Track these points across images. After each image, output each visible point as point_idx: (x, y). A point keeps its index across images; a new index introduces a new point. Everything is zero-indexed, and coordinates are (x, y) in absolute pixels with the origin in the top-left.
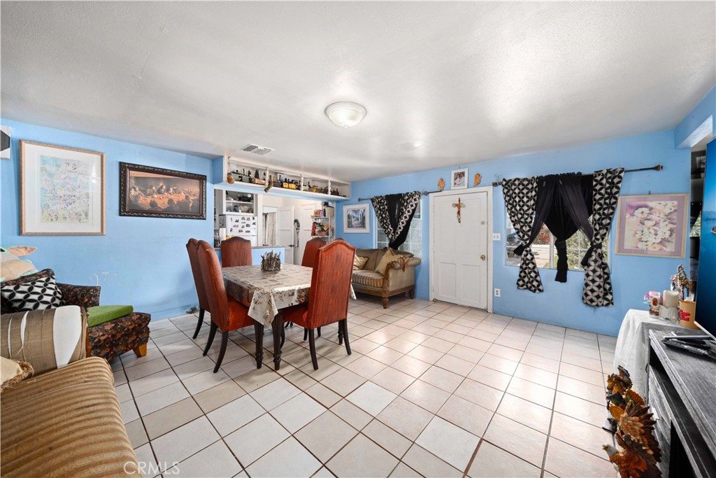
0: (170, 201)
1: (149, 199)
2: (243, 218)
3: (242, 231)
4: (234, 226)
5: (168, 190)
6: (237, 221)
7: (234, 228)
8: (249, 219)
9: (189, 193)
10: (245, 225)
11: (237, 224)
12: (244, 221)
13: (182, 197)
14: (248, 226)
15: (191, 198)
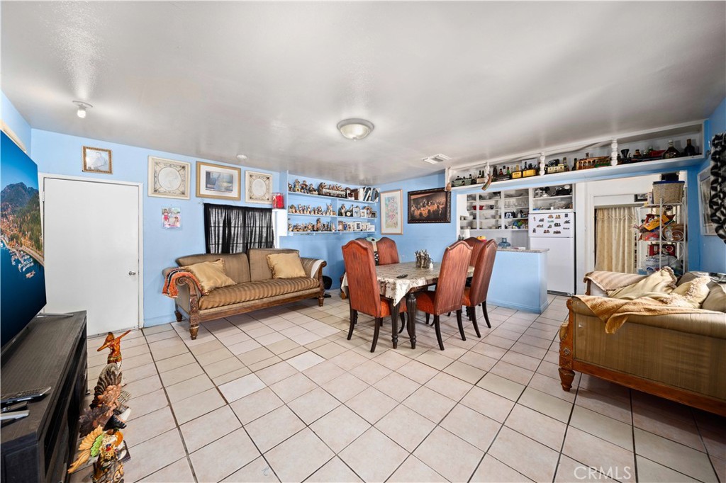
0: (429, 211)
1: (419, 211)
2: (551, 217)
3: (548, 232)
4: (538, 226)
5: (428, 204)
6: (542, 220)
7: (537, 229)
8: (558, 217)
9: (440, 204)
10: (553, 224)
11: (541, 223)
12: (551, 220)
13: (435, 207)
14: (557, 225)
15: (441, 207)
